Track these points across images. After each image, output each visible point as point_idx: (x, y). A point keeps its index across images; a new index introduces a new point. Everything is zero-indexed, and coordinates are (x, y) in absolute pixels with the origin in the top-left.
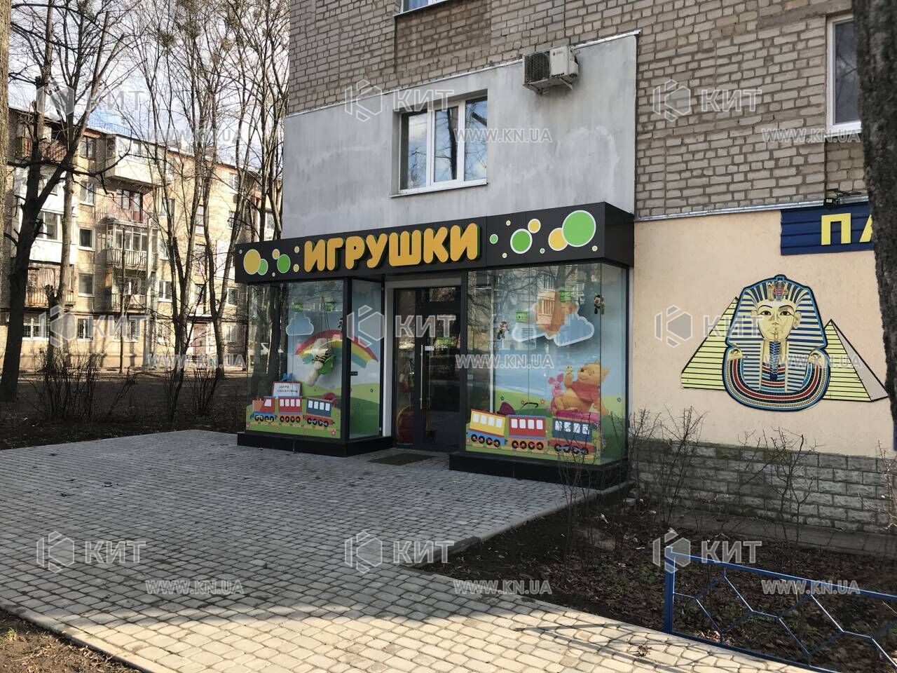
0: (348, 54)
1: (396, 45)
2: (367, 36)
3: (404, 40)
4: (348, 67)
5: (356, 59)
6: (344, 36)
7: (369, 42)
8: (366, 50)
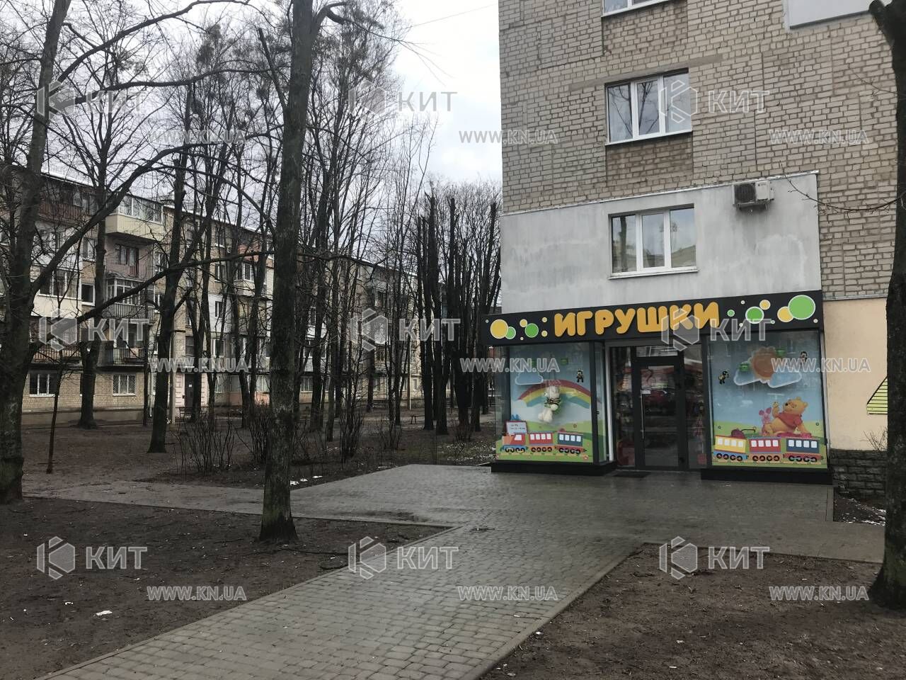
0: (561, 170)
1: (607, 166)
2: (579, 158)
3: (613, 163)
4: (562, 180)
5: (570, 174)
6: (555, 156)
7: (581, 162)
8: (579, 168)
